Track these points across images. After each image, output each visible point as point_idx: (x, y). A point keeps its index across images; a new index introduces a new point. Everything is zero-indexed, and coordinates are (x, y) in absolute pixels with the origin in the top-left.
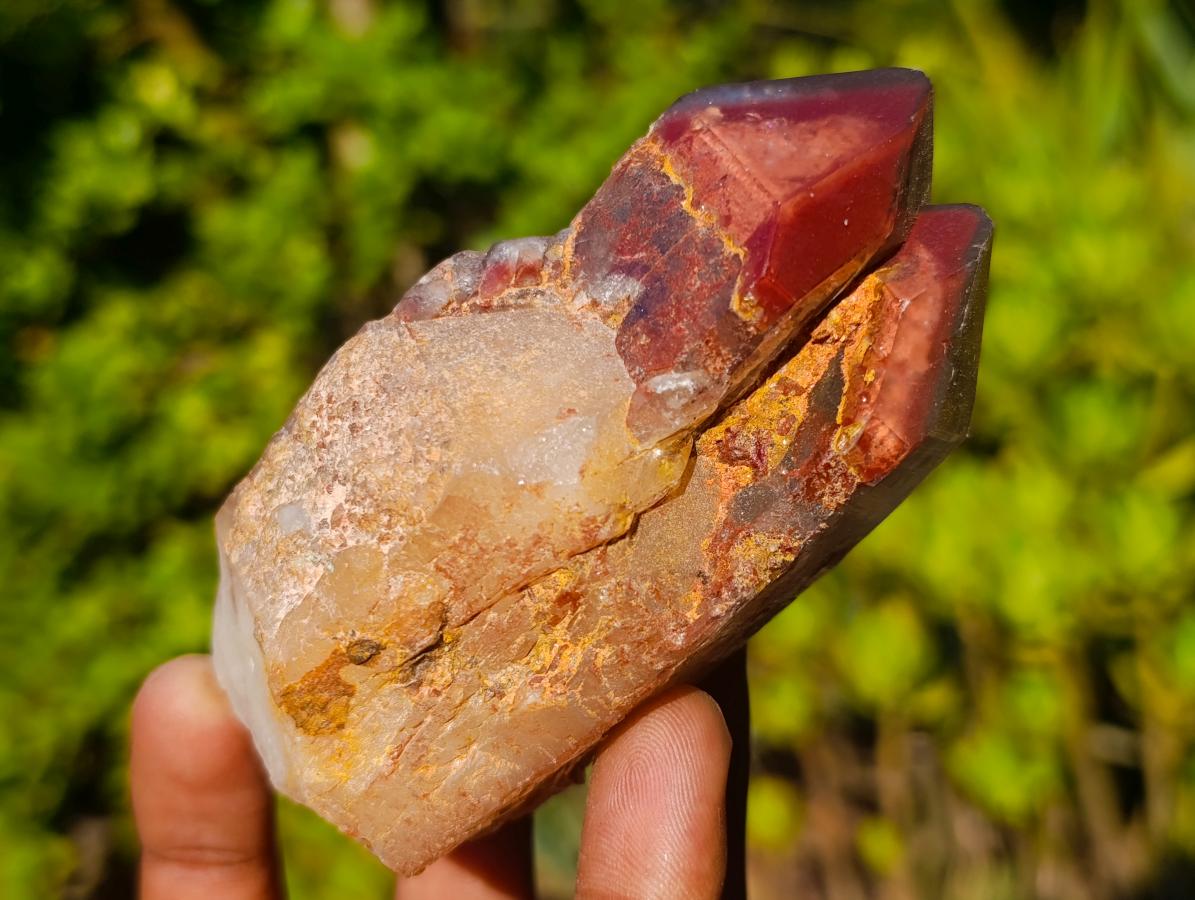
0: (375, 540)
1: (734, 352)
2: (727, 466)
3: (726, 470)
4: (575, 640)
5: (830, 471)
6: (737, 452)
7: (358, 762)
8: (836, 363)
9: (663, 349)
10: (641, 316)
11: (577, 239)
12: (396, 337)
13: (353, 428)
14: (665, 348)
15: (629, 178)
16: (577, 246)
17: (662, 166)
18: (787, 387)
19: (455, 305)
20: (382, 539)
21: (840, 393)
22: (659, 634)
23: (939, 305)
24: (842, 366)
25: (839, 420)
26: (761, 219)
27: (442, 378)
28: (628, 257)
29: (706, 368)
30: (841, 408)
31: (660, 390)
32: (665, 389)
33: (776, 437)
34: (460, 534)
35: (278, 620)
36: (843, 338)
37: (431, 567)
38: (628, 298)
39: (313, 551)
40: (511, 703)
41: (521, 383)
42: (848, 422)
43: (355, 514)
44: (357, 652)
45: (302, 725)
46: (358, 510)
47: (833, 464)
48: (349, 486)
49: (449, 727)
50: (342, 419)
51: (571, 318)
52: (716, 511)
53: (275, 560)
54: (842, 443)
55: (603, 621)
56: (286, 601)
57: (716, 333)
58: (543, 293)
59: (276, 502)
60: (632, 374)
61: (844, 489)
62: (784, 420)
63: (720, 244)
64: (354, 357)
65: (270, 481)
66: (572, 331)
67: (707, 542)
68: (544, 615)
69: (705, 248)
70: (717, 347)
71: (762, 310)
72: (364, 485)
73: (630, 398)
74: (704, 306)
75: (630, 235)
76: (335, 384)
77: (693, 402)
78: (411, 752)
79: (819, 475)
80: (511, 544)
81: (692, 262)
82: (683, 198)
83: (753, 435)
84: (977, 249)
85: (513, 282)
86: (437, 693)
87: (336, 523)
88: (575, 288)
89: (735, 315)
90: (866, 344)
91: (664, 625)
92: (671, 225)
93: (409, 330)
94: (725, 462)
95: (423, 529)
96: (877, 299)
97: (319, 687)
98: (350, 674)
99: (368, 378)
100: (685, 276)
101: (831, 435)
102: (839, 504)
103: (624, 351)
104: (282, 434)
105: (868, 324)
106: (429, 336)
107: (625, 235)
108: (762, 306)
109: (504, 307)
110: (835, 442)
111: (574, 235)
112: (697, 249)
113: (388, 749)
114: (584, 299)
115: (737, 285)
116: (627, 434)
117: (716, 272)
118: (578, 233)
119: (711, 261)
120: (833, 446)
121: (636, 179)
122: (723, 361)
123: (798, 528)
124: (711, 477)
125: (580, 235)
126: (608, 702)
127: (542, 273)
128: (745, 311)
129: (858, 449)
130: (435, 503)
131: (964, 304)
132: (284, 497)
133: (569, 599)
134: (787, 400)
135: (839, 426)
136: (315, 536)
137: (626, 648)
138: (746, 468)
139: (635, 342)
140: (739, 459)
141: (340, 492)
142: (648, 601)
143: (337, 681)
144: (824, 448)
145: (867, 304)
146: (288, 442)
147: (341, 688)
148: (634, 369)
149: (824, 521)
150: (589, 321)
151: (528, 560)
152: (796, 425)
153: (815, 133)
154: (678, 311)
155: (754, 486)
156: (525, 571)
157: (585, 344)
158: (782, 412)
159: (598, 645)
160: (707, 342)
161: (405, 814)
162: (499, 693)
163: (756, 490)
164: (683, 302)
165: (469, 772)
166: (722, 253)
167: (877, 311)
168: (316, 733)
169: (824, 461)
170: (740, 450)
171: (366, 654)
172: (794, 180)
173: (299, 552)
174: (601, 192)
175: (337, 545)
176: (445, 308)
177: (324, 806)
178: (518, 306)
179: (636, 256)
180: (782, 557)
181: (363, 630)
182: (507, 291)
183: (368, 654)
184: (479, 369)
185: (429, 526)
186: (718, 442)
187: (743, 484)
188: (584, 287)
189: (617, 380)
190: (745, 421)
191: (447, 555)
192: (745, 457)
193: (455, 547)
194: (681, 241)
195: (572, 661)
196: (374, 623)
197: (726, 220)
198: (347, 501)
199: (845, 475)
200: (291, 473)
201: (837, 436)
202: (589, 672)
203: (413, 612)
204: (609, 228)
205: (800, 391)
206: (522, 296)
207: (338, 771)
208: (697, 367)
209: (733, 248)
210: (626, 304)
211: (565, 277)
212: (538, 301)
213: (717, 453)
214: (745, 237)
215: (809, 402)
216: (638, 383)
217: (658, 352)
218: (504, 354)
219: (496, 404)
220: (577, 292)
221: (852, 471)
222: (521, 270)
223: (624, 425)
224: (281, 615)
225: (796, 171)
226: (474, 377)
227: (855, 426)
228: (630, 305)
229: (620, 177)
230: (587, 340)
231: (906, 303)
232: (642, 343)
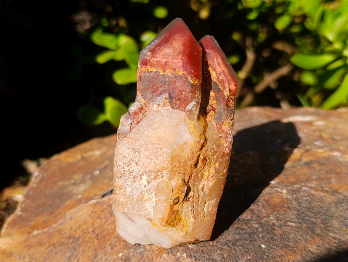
0: (161, 179)
1: (198, 91)
3: (208, 115)
4: (210, 167)
5: (228, 100)
6: (208, 110)
7: (188, 224)
9: (184, 101)
10: (173, 99)
11: (142, 97)
12: (126, 142)
13: (136, 163)
15: (143, 78)
16: (144, 98)
17: (149, 70)
19: (132, 127)
20: (162, 177)
21: (218, 85)
22: (224, 153)
25: (222, 89)
26: (181, 64)
27: (145, 140)
28: (159, 91)
29: (195, 98)
30: (220, 87)
31: (190, 108)
32: (191, 107)
33: (213, 102)
34: (178, 163)
35: (151, 212)
37: (177, 174)
38: (166, 98)
39: (148, 192)
40: (207, 188)
41: (162, 129)
42: (224, 88)
43: (152, 178)
44: (175, 202)
45: (173, 226)
46: (152, 177)
47: (228, 98)
48: (145, 174)
49: (199, 203)
50: (131, 164)
51: (156, 111)
52: (213, 124)
53: (138, 203)
54: (227, 93)
55: (212, 159)
56: (149, 207)
57: (193, 90)
58: (146, 111)
59: (128, 192)
61: (233, 101)
62: (211, 98)
63: (177, 74)
64: (120, 152)
65: (121, 190)
66: (159, 113)
67: (216, 130)
68: (201, 166)
69: (174, 77)
70: (194, 92)
71: (197, 79)
72: (149, 171)
73: (185, 115)
74: (185, 87)
76: (122, 160)
77: (197, 106)
78: (195, 214)
80: (188, 157)
81: (174, 82)
82: (160, 72)
84: (216, 43)
85: (139, 113)
86: (193, 198)
87: (149, 183)
88: (151, 105)
89: (193, 84)
90: (214, 73)
91: (223, 150)
92: (162, 79)
93: (128, 138)
95: (171, 168)
97: (172, 215)
98: (176, 207)
99: (128, 153)
100: (175, 85)
101: (223, 93)
102: (234, 104)
103: (175, 108)
104: (115, 180)
105: (211, 69)
106: (133, 136)
107: (154, 88)
109: (141, 119)
112: (173, 79)
113: (191, 216)
114: (155, 106)
115: (189, 78)
116: (190, 121)
117: (182, 80)
119: (179, 78)
120: (225, 95)
121: (145, 77)
122: (197, 94)
123: (230, 114)
125: (142, 95)
126: (224, 173)
127: (143, 107)
128: (194, 82)
129: (230, 92)
130: (169, 161)
131: (223, 53)
132: (129, 190)
133: (205, 159)
136: (146, 189)
137: (220, 160)
138: (212, 112)
139: (176, 104)
140: (210, 111)
141: (145, 177)
142: (217, 149)
143: (174, 211)
146: (119, 180)
147: (176, 212)
148: (180, 109)
150: (160, 109)
151: (193, 158)
152: (214, 97)
153: (172, 43)
154: (181, 92)
156: (194, 161)
157: (165, 113)
159: (215, 164)
160: (192, 93)
161: (202, 227)
162: (203, 188)
163: (217, 114)
164: (180, 90)
165: (208, 208)
166: (179, 75)
167: (211, 66)
168: (177, 225)
169: (226, 99)
171: (177, 201)
172: (179, 53)
173: (144, 196)
174: (139, 85)
175: (153, 187)
176: (131, 128)
177: (187, 238)
178: (144, 117)
180: (231, 122)
181: (173, 197)
182: (140, 116)
183: (177, 200)
184: (151, 133)
185: (171, 166)
187: (213, 115)
188: (153, 104)
189: (179, 114)
191: (178, 169)
193: (179, 166)
194: (168, 80)
195: (212, 170)
196: (174, 193)
197: (175, 69)
198: (148, 177)
199: (231, 98)
200: (126, 184)
201: (225, 92)
202: (217, 170)
203: (180, 185)
204: (148, 89)
206: (143, 115)
207: (185, 229)
209: (181, 73)
210: (166, 100)
211: (148, 105)
212: (147, 113)
214: (182, 69)
215: (213, 91)
216: (184, 111)
217: (184, 102)
218: (152, 127)
219: (162, 136)
220: (153, 106)
222: (139, 110)
223: (189, 120)
224: (151, 210)
225: (178, 52)
226: (151, 135)
227: (226, 88)
229: (141, 79)
230: (164, 112)
231: (215, 60)
232: (178, 103)
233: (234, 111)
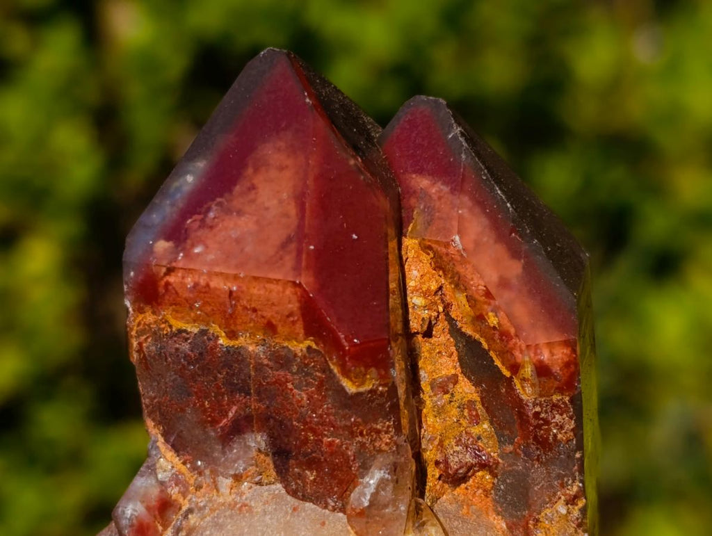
1: (386, 417)
2: (463, 486)
3: (467, 489)
5: (543, 415)
6: (461, 471)
8: (455, 331)
9: (334, 470)
10: (288, 458)
11: (167, 441)
14: (334, 468)
15: (154, 358)
16: (173, 446)
17: (171, 326)
18: (443, 387)
21: (486, 353)
23: (477, 210)
24: (463, 330)
25: (507, 374)
26: (297, 305)
28: (225, 421)
29: (380, 451)
30: (498, 363)
31: (365, 501)
32: (368, 497)
33: (475, 430)
36: (441, 309)
38: (259, 451)
42: (515, 368)
47: (538, 409)
51: (232, 506)
52: (493, 527)
54: (529, 390)
57: (359, 420)
58: (190, 511)
60: (330, 508)
61: (565, 416)
62: (466, 411)
63: (286, 350)
66: (244, 516)
69: (276, 362)
70: (372, 430)
71: (373, 370)
73: (349, 528)
74: (328, 408)
75: (207, 402)
77: (397, 482)
79: (539, 427)
81: (280, 383)
82: (217, 338)
83: (457, 445)
84: (455, 137)
85: (160, 528)
88: (209, 481)
89: (359, 394)
90: (462, 298)
92: (230, 367)
94: (459, 485)
96: (432, 255)
100: (286, 399)
101: (513, 390)
102: (573, 430)
103: (303, 496)
105: (445, 278)
107: (203, 405)
108: (370, 367)
110: (521, 392)
111: (161, 439)
112: (271, 368)
114: (225, 483)
115: (336, 371)
117: (307, 374)
118: (162, 435)
119: (295, 369)
120: (524, 397)
121: (161, 355)
122: (387, 432)
123: (565, 476)
124: (462, 506)
125: (166, 435)
127: (174, 497)
128: (362, 384)
129: (543, 379)
131: (493, 190)
134: (452, 394)
135: (511, 377)
138: (480, 474)
139: (305, 483)
140: (467, 473)
144: (520, 404)
145: (428, 265)
149: (575, 452)
150: (248, 495)
152: (479, 406)
153: (253, 188)
154: (314, 431)
155: (499, 480)
157: (268, 518)
158: (459, 407)
160: (361, 434)
163: (504, 482)
164: (308, 420)
166: (296, 355)
167: (440, 264)
169: (530, 414)
170: (461, 468)
172: (284, 246)
174: (144, 387)
179: (230, 415)
180: (576, 508)
186: (439, 479)
187: (489, 486)
188: (215, 473)
189: (323, 524)
190: (441, 443)
192: (470, 467)
194: (253, 373)
197: (270, 328)
199: (555, 406)
201: (518, 386)
204: (183, 410)
205: (454, 380)
206: (179, 529)
208: (374, 458)
209: (300, 346)
210: (262, 456)
211: (193, 481)
212: (193, 519)
213: (446, 486)
214: (299, 328)
215: (469, 378)
216: (343, 510)
217: (332, 476)
220: (214, 482)
221: (556, 398)
222: (157, 513)
225: (277, 235)
227: (523, 367)
228: (267, 455)
229: (146, 363)
230: (265, 513)
231: (457, 238)
232: (312, 478)
233: (578, 455)
